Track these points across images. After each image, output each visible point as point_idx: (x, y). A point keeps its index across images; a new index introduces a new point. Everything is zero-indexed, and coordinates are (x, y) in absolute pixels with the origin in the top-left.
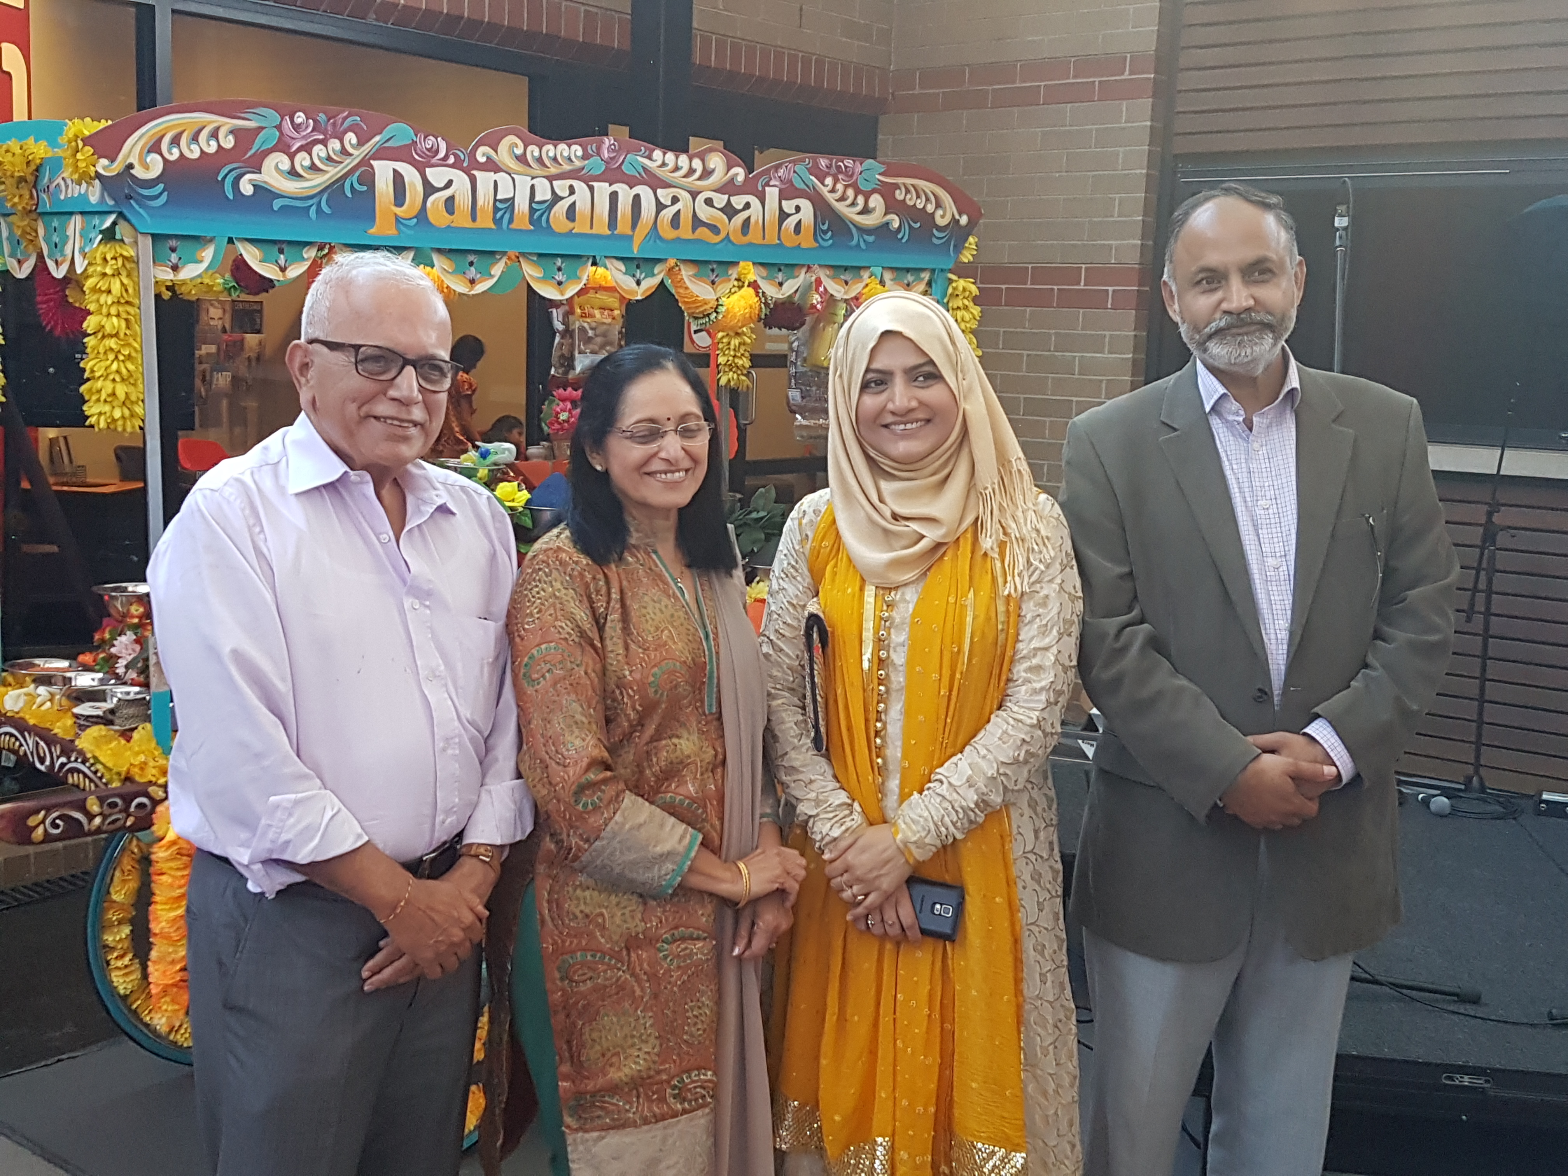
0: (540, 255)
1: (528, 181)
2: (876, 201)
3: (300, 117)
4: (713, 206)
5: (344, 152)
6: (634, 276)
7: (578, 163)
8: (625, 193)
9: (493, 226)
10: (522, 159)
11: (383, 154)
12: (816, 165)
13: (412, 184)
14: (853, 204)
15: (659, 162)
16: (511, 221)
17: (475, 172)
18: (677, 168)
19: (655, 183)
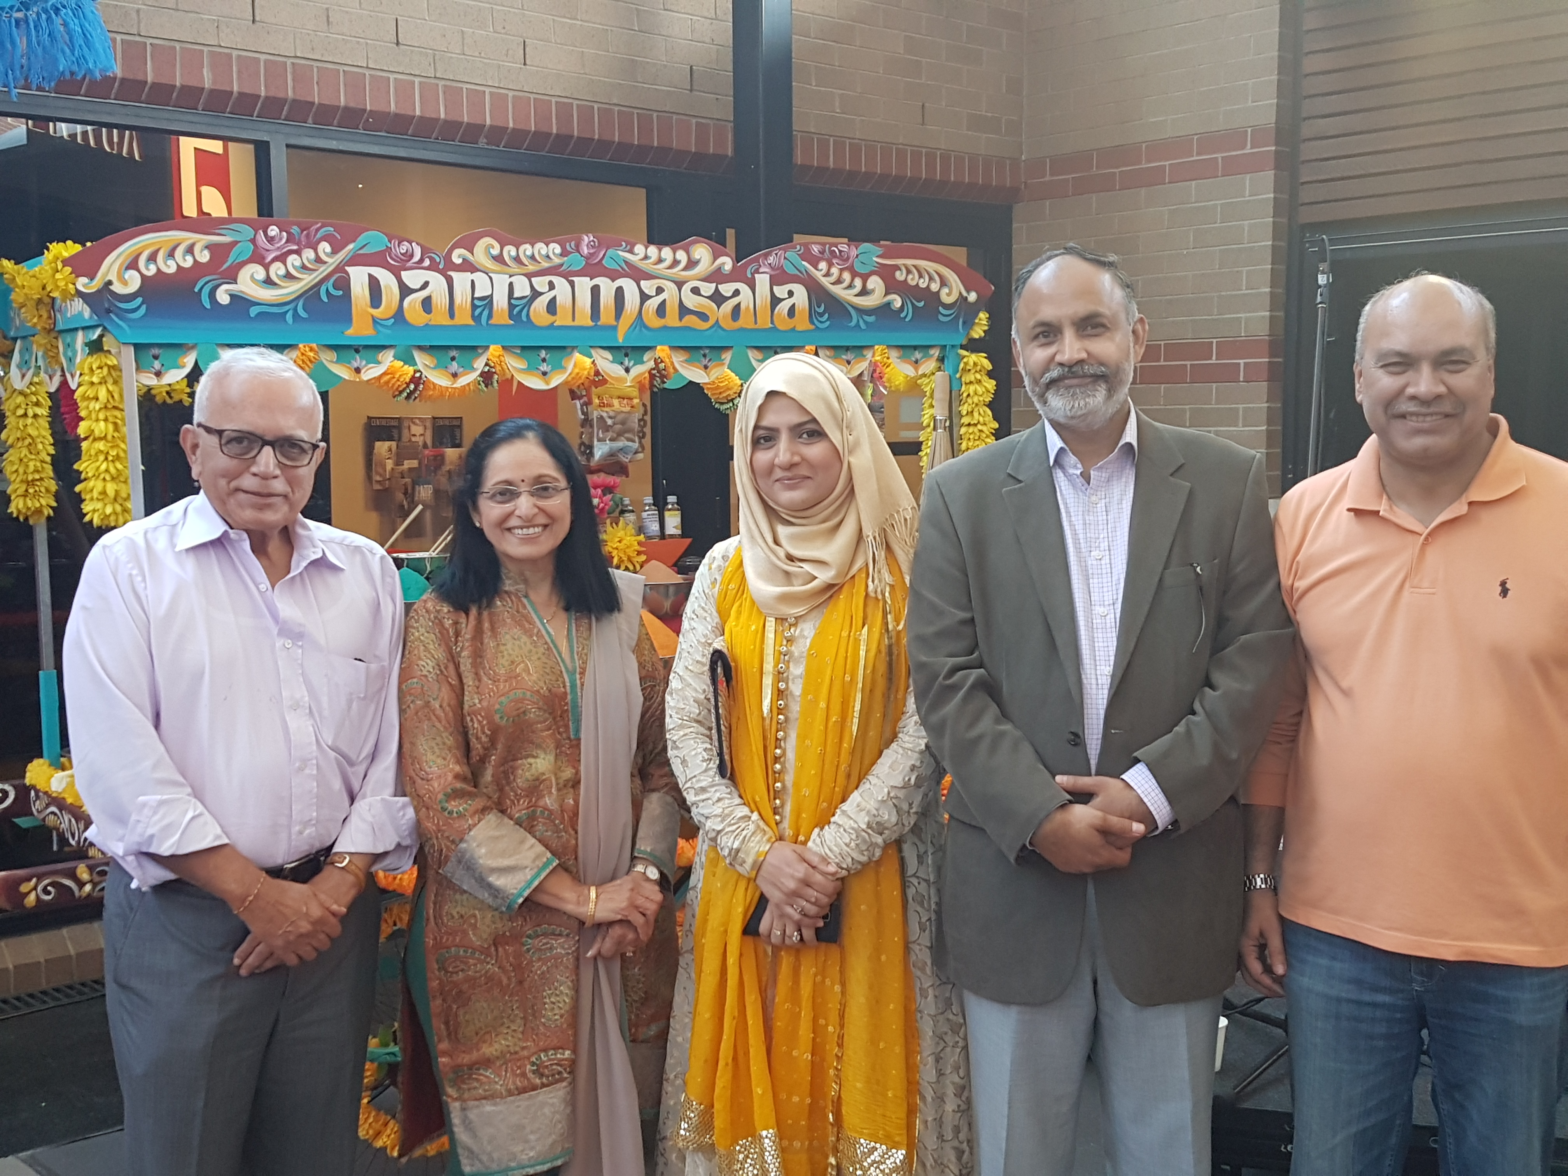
0: (523, 348)
1: (507, 280)
2: (875, 283)
3: (273, 231)
4: (700, 295)
5: (318, 260)
6: (622, 363)
7: (557, 261)
8: (607, 287)
9: (472, 323)
10: (499, 259)
11: (357, 260)
12: (808, 250)
13: (388, 287)
14: (850, 286)
15: (642, 256)
16: (490, 316)
17: (449, 273)
18: (660, 261)
19: (638, 275)
